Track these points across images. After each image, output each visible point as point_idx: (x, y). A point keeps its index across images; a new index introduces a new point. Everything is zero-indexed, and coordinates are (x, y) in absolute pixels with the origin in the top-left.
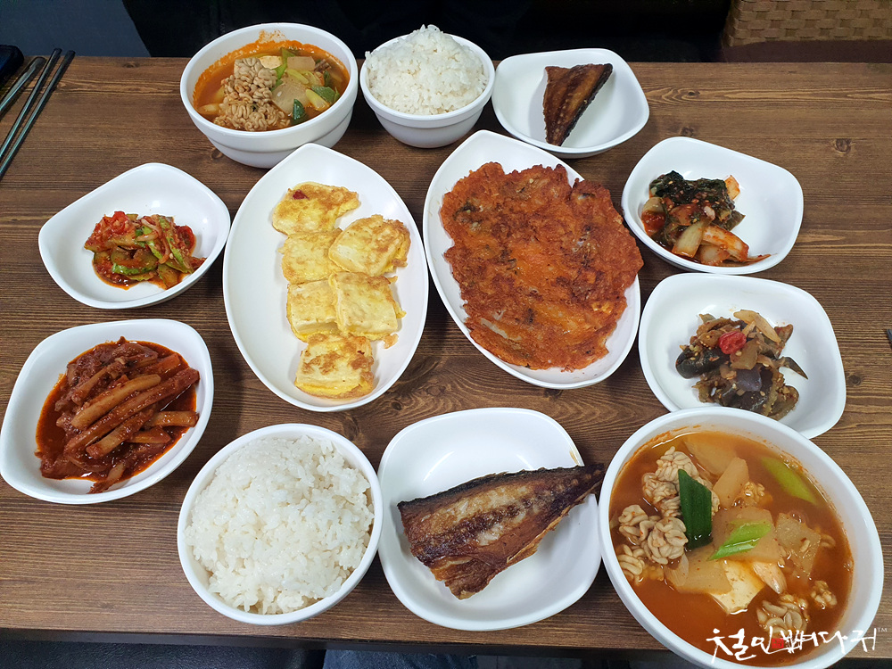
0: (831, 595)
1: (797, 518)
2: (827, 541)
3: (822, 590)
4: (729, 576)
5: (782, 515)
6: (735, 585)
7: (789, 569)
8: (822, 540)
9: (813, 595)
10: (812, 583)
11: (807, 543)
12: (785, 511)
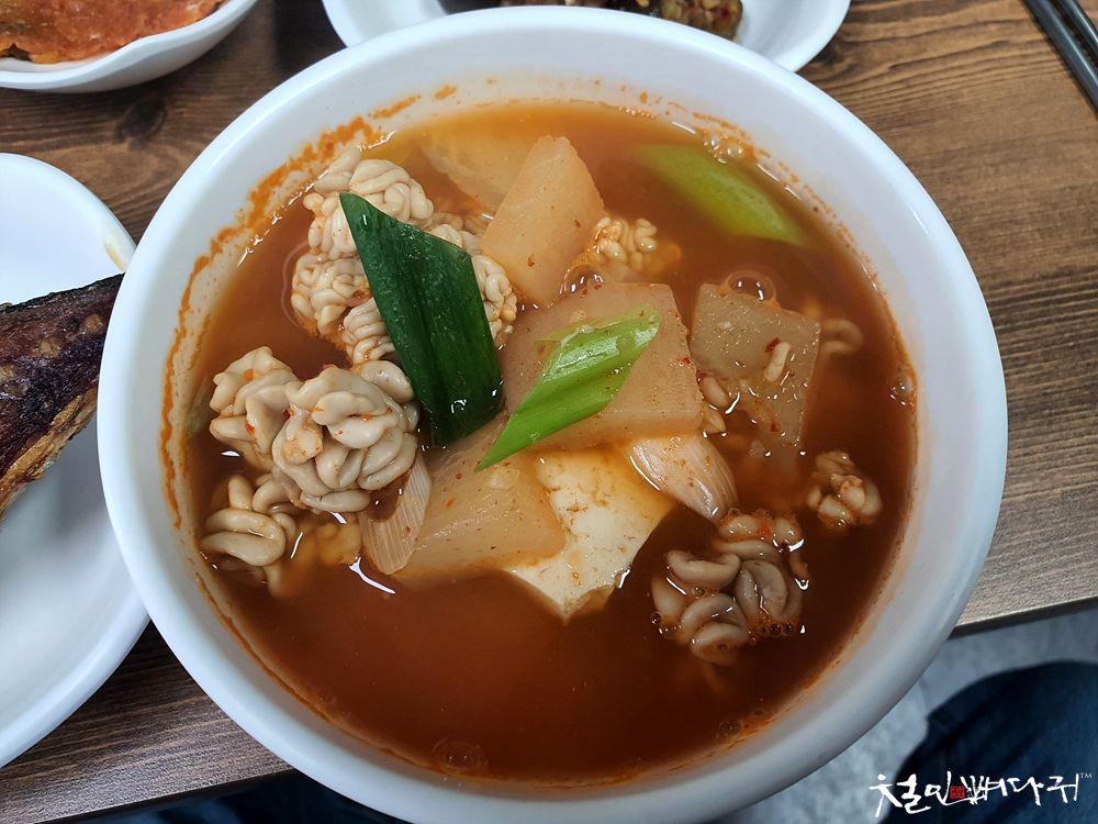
0: (863, 486)
1: (750, 288)
2: (839, 336)
3: (836, 478)
4: (561, 501)
5: (707, 290)
6: (580, 525)
7: (737, 441)
8: (825, 337)
9: (814, 498)
10: (807, 467)
11: (782, 350)
12: (716, 277)
